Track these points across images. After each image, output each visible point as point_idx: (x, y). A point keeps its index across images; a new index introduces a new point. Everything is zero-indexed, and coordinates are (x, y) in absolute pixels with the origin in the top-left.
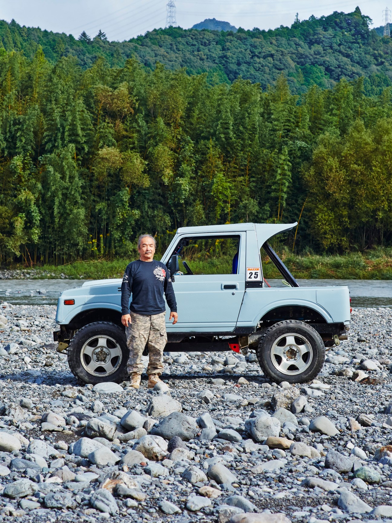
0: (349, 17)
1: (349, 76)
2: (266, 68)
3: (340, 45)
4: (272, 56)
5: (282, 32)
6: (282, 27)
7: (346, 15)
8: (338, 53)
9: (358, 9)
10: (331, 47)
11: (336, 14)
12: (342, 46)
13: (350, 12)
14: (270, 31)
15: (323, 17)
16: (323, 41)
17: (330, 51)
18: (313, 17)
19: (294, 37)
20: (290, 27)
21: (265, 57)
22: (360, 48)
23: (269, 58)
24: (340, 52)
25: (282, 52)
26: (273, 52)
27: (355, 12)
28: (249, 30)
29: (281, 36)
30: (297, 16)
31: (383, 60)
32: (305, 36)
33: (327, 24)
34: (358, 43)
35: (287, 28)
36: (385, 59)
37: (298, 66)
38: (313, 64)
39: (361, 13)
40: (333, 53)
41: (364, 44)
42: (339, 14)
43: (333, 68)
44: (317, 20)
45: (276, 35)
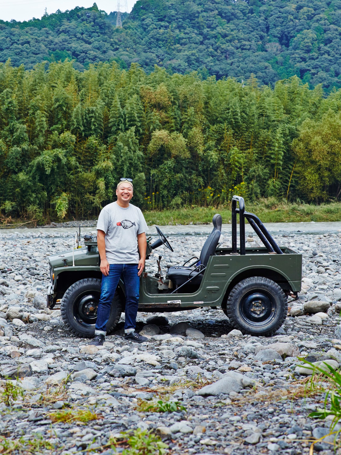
0: (89, 11)
1: (92, 59)
2: (25, 53)
3: (82, 34)
4: (28, 42)
5: (35, 23)
6: (34, 19)
7: (86, 9)
8: (82, 41)
9: (95, 4)
10: (75, 36)
11: (77, 9)
12: (84, 35)
13: (89, 7)
14: (25, 22)
15: (67, 11)
16: (69, 31)
17: (75, 39)
18: (59, 11)
19: (45, 27)
20: (40, 19)
21: (22, 44)
22: (99, 36)
23: (26, 45)
24: (83, 39)
25: (36, 39)
26: (30, 40)
27: (93, 7)
28: (7, 22)
29: (35, 27)
30: (46, 10)
31: (118, 47)
32: (53, 26)
33: (71, 16)
34: (97, 33)
35: (38, 20)
36: (119, 45)
37: (50, 51)
38: (63, 49)
39: (97, 8)
40: (77, 40)
41: (101, 33)
42: (80, 8)
43: (78, 53)
44: (63, 13)
45: (30, 26)
